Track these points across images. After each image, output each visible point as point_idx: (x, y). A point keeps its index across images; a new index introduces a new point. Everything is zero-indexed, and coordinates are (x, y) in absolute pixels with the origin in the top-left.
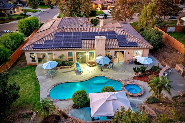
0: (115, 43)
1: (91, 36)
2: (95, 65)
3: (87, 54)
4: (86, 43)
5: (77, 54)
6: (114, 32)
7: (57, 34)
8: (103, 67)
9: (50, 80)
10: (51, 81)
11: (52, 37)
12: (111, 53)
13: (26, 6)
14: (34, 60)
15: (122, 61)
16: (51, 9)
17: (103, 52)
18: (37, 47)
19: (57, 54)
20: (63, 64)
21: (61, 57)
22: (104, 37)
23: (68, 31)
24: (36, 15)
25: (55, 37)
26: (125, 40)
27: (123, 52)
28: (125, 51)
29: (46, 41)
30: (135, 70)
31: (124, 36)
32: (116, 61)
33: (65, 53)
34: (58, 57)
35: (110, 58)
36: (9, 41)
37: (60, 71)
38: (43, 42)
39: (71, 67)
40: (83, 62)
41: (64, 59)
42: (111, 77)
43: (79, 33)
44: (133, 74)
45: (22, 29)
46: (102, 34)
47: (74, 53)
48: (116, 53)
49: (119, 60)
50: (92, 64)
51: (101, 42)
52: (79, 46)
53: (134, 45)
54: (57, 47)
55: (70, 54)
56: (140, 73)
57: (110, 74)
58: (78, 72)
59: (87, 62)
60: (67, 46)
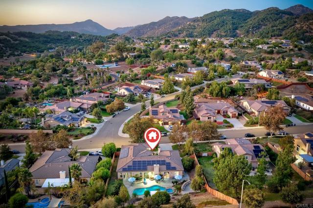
0: (164, 167)
1: (152, 163)
2: (154, 180)
3: (150, 174)
4: (149, 167)
5: (145, 173)
6: (164, 161)
7: (133, 162)
8: (158, 181)
9: (131, 187)
11: (131, 164)
12: (162, 173)
13: (87, 113)
14: (121, 176)
15: (168, 177)
16: (113, 117)
17: (158, 173)
18: (124, 170)
19: (134, 173)
20: (138, 179)
21: (136, 175)
22: (158, 165)
23: (140, 160)
24: (101, 127)
25: (133, 164)
26: (170, 166)
27: (168, 173)
28: (170, 172)
29: (128, 166)
30: (172, 182)
31: (169, 163)
32: (165, 177)
33: (138, 173)
34: (134, 175)
35: (161, 176)
36: (106, 165)
37: (136, 183)
38: (126, 167)
39: (141, 181)
40: (148, 178)
41: (138, 176)
42: (161, 186)
43: (145, 161)
44: (172, 185)
45: (106, 153)
46: (158, 162)
47: (143, 173)
48: (165, 173)
49: (167, 177)
50: (152, 179)
51: (156, 167)
52: (145, 169)
53: (174, 169)
54: (135, 170)
55: (141, 174)
56: (175, 184)
57: (161, 184)
58: (145, 183)
60: (139, 170)
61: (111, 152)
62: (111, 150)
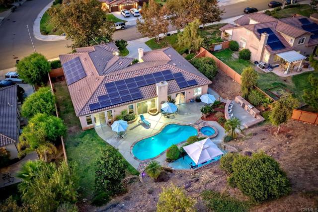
0: (174, 85)
2: (158, 113)
3: (149, 103)
4: (144, 90)
5: (138, 105)
6: (169, 71)
7: (107, 85)
10: (124, 142)
11: (104, 92)
14: (89, 122)
15: (183, 102)
16: (13, 11)
17: (166, 97)
18: (94, 107)
21: (123, 113)
23: (118, 78)
26: (183, 79)
27: (184, 93)
28: (186, 92)
29: (100, 98)
30: (202, 111)
32: (177, 103)
33: (126, 108)
34: (119, 114)
35: (172, 101)
36: (43, 105)
38: (96, 100)
39: (134, 121)
40: (144, 112)
41: (126, 114)
44: (201, 115)
45: (29, 76)
46: (157, 76)
47: (135, 105)
48: (177, 95)
50: (155, 112)
51: (163, 88)
52: (139, 97)
54: (117, 102)
55: (131, 107)
56: (208, 114)
59: (148, 111)
60: (127, 100)
61: (41, 72)
62: (39, 68)
